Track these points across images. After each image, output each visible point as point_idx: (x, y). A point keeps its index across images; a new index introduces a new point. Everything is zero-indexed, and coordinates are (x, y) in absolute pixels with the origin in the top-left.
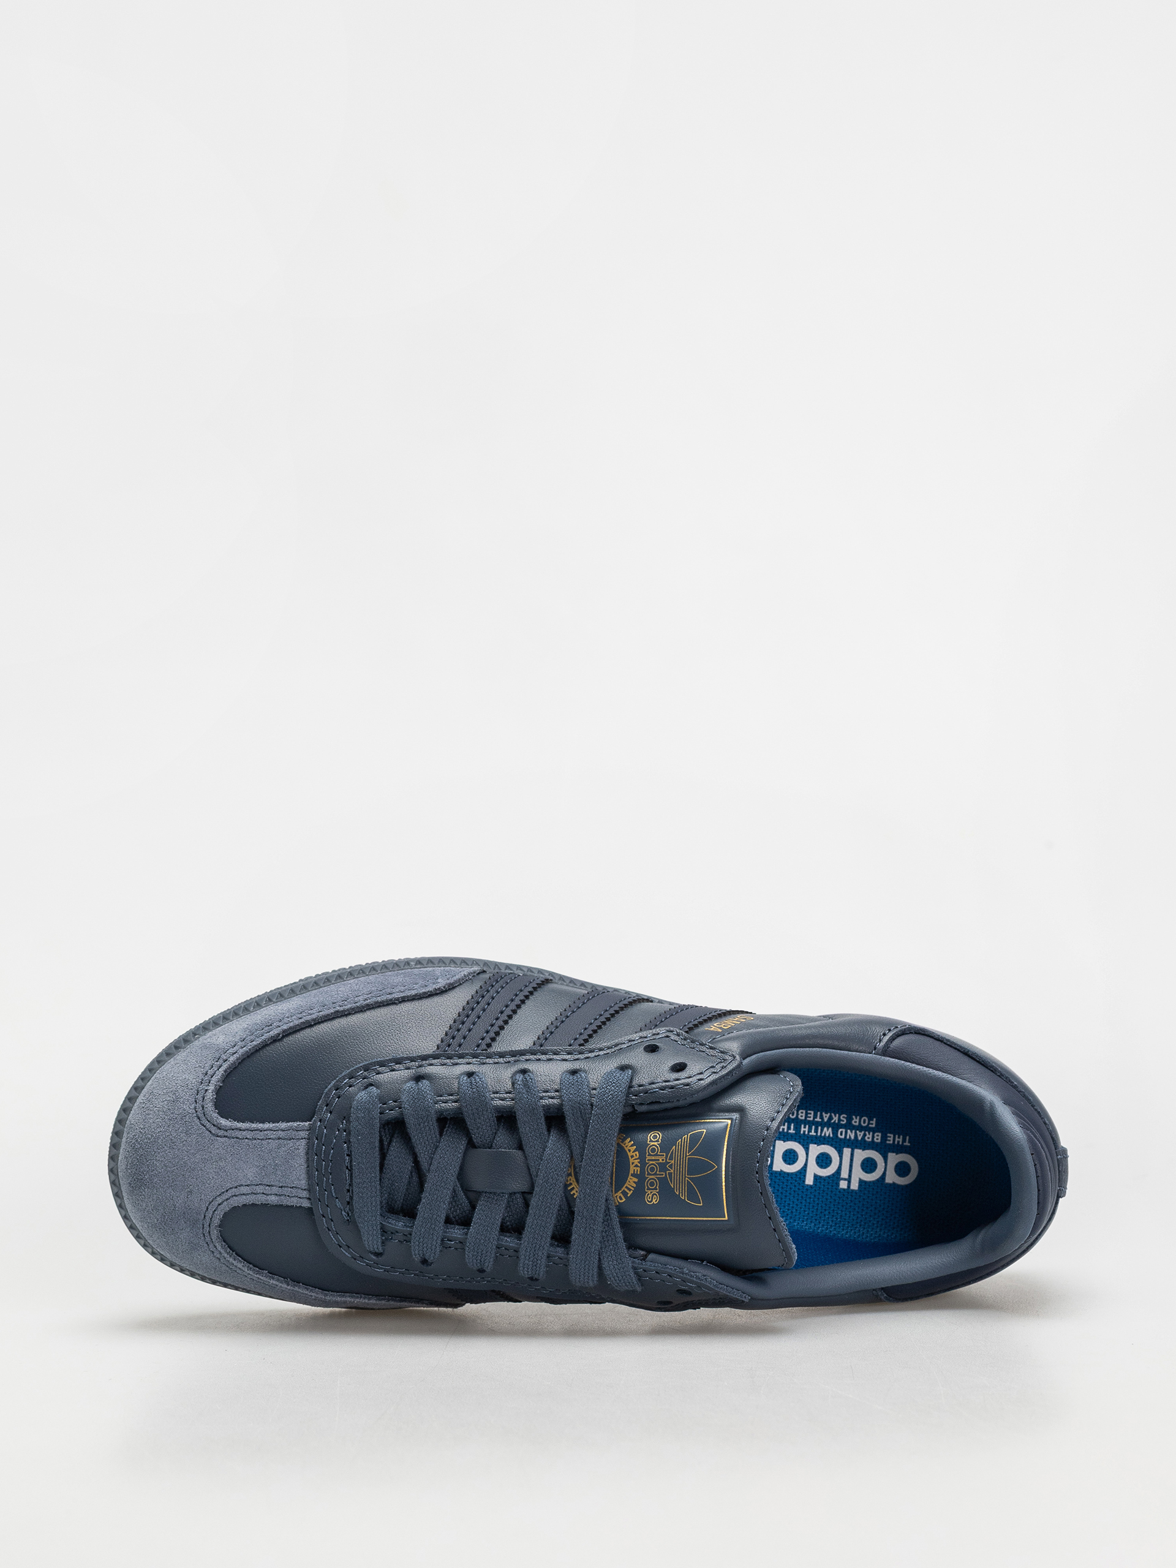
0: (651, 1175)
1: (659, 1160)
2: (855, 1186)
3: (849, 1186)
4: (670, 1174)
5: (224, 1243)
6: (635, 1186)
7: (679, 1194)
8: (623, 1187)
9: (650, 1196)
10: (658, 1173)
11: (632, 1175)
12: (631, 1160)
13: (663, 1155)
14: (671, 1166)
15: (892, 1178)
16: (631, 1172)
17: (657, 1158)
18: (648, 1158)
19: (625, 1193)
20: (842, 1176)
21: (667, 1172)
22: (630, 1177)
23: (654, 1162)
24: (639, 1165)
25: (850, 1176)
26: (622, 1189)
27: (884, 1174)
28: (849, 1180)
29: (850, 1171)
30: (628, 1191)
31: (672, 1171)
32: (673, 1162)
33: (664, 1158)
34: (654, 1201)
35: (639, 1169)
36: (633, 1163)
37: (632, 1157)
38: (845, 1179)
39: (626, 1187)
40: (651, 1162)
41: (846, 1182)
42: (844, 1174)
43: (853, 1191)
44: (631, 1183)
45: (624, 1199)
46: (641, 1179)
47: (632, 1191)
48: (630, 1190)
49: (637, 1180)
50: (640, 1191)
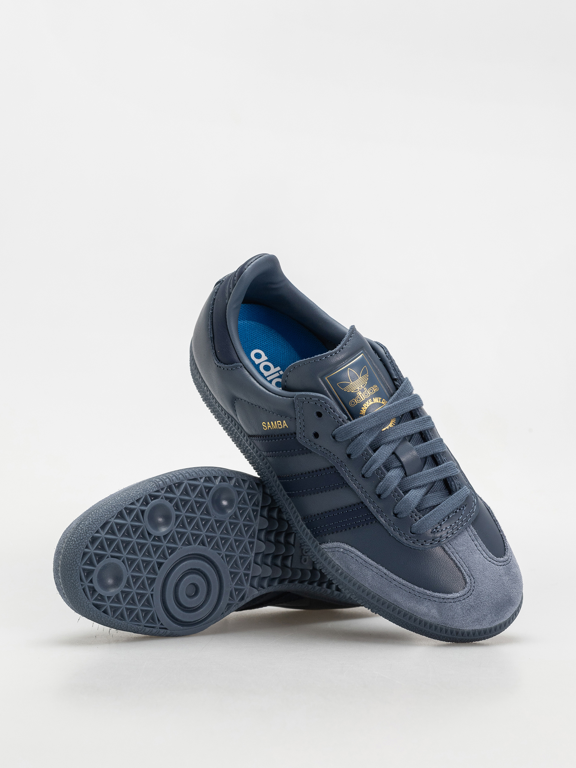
0: (368, 394)
1: (361, 394)
2: (278, 368)
3: (281, 370)
4: (363, 386)
5: (506, 553)
6: (376, 398)
9: (375, 389)
10: (366, 391)
11: (373, 402)
12: (368, 405)
13: (358, 393)
14: (360, 388)
15: (264, 357)
16: (372, 403)
17: (361, 396)
19: (381, 401)
20: (279, 375)
21: (363, 388)
22: (374, 402)
23: (363, 396)
24: (368, 401)
25: (277, 372)
26: (380, 402)
27: (266, 361)
28: (278, 372)
29: (275, 373)
30: (380, 399)
31: (361, 386)
32: (357, 388)
34: (376, 387)
35: (369, 400)
37: (366, 406)
38: (279, 373)
39: (379, 401)
40: (364, 397)
41: (280, 372)
42: (277, 374)
43: (281, 368)
44: (376, 400)
45: (383, 400)
46: (372, 397)
47: (379, 398)
48: (379, 399)
49: (374, 398)
50: (377, 395)
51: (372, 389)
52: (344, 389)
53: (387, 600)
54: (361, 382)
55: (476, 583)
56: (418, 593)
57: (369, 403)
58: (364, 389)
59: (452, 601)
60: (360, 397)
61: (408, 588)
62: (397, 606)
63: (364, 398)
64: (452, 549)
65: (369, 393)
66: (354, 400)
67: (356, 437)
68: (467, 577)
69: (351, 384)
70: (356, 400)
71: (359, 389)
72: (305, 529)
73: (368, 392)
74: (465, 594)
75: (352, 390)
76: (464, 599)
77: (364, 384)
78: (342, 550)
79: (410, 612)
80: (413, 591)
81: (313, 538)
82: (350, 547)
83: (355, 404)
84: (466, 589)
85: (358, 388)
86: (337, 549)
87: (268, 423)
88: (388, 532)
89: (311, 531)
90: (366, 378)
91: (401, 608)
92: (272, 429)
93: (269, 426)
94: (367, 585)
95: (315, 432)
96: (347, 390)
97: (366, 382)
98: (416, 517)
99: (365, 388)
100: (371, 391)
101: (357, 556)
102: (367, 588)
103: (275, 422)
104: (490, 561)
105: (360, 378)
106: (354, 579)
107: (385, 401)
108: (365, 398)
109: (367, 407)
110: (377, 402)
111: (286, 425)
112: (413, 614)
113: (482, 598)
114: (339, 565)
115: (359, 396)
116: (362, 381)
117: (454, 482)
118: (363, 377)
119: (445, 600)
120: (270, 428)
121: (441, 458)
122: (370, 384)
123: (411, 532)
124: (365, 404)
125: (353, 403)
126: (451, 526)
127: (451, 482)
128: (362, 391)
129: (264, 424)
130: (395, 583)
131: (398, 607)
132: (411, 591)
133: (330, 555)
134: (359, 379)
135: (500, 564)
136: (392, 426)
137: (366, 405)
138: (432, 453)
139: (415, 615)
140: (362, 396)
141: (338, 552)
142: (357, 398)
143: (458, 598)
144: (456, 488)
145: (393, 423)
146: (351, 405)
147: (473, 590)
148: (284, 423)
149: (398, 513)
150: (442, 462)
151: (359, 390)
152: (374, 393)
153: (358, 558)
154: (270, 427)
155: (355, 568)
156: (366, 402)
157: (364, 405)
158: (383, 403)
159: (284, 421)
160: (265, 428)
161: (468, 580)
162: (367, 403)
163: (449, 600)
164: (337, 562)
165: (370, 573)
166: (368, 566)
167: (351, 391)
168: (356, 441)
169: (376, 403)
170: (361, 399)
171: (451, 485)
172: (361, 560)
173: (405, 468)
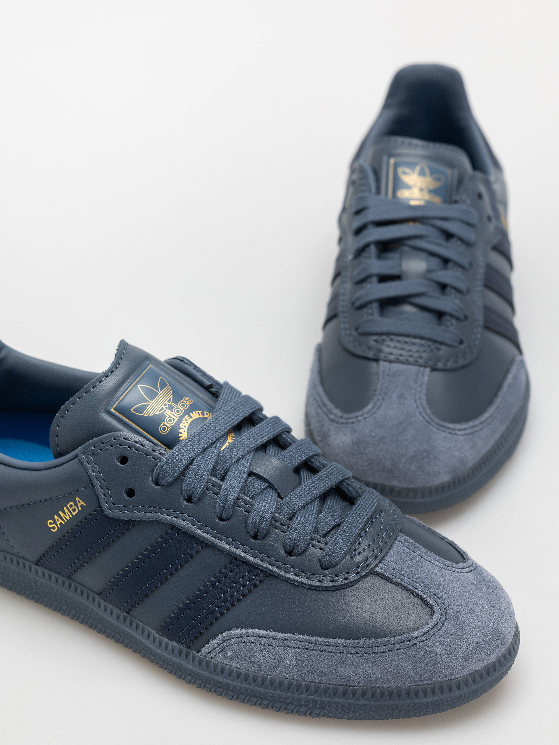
1: (171, 413)
4: (169, 401)
5: (466, 559)
6: (194, 412)
7: (170, 390)
8: (201, 417)
9: (188, 402)
10: (176, 407)
11: (192, 418)
12: (187, 425)
13: (166, 413)
14: (166, 405)
16: (191, 420)
17: (171, 415)
18: (176, 419)
19: (203, 414)
21: (170, 404)
22: (194, 418)
24: (184, 419)
26: (203, 416)
30: (200, 413)
31: (166, 402)
33: (166, 412)
34: (188, 399)
35: (186, 417)
36: (187, 423)
37: (185, 427)
39: (199, 415)
40: (176, 415)
44: (195, 415)
45: (205, 412)
46: (188, 412)
47: (198, 411)
48: (198, 413)
49: (191, 413)
50: (193, 408)
51: (183, 402)
52: (144, 414)
53: (328, 684)
54: (163, 397)
55: (446, 603)
56: (369, 648)
57: (187, 421)
58: (172, 405)
59: (424, 639)
60: (172, 418)
61: (353, 648)
62: (346, 686)
63: (177, 417)
64: (390, 570)
65: (182, 409)
66: (164, 425)
67: (187, 468)
68: (429, 599)
69: (151, 404)
70: (167, 423)
71: (166, 407)
72: (168, 644)
73: (179, 407)
74: (438, 623)
75: (156, 412)
76: (439, 629)
77: (169, 399)
78: (233, 641)
79: (369, 685)
80: (361, 649)
81: (184, 651)
82: (244, 630)
83: (168, 429)
84: (436, 615)
85: (163, 406)
86: (226, 644)
87: (56, 517)
88: (290, 583)
89: (177, 641)
90: (169, 391)
91: (354, 686)
92: (63, 523)
93: (58, 520)
94: (292, 675)
95: (127, 489)
96: (149, 414)
97: (170, 396)
98: (320, 544)
99: (173, 403)
100: (183, 405)
101: (259, 637)
102: (293, 679)
103: (65, 508)
104: (450, 570)
105: (161, 393)
106: (268, 675)
107: (208, 413)
108: (179, 416)
109: (187, 428)
110: (198, 416)
111: (82, 503)
112: (375, 687)
113: (463, 619)
114: (239, 666)
115: (168, 416)
116: (165, 396)
117: (352, 486)
118: (164, 391)
119: (414, 642)
120: (61, 523)
121: (319, 462)
122: (177, 397)
123: (322, 568)
124: (181, 424)
125: (164, 429)
126: (374, 540)
127: (347, 488)
128: (171, 408)
129: (51, 523)
130: (329, 649)
131: (350, 686)
132: (359, 650)
133: (219, 659)
134: (159, 394)
135: (466, 570)
136: (232, 441)
137: (184, 425)
138: (304, 459)
139: (379, 687)
140: (173, 415)
141: (228, 647)
142: (167, 420)
143: (429, 632)
144: (357, 493)
145: (232, 437)
146: (162, 432)
147: (446, 613)
148: (78, 502)
149: (292, 549)
150: (323, 466)
151: (165, 409)
152: (188, 406)
153: (262, 640)
154: (61, 521)
155: (264, 656)
156: (182, 421)
157: (181, 426)
158: (206, 416)
159: (77, 499)
160: (54, 528)
161: (432, 602)
162: (184, 421)
163: (419, 639)
164: (234, 664)
165: (287, 653)
166: (281, 643)
167: (155, 414)
168: (189, 472)
169: (196, 418)
170: (173, 419)
171: (350, 492)
172: (266, 640)
173: (276, 487)
